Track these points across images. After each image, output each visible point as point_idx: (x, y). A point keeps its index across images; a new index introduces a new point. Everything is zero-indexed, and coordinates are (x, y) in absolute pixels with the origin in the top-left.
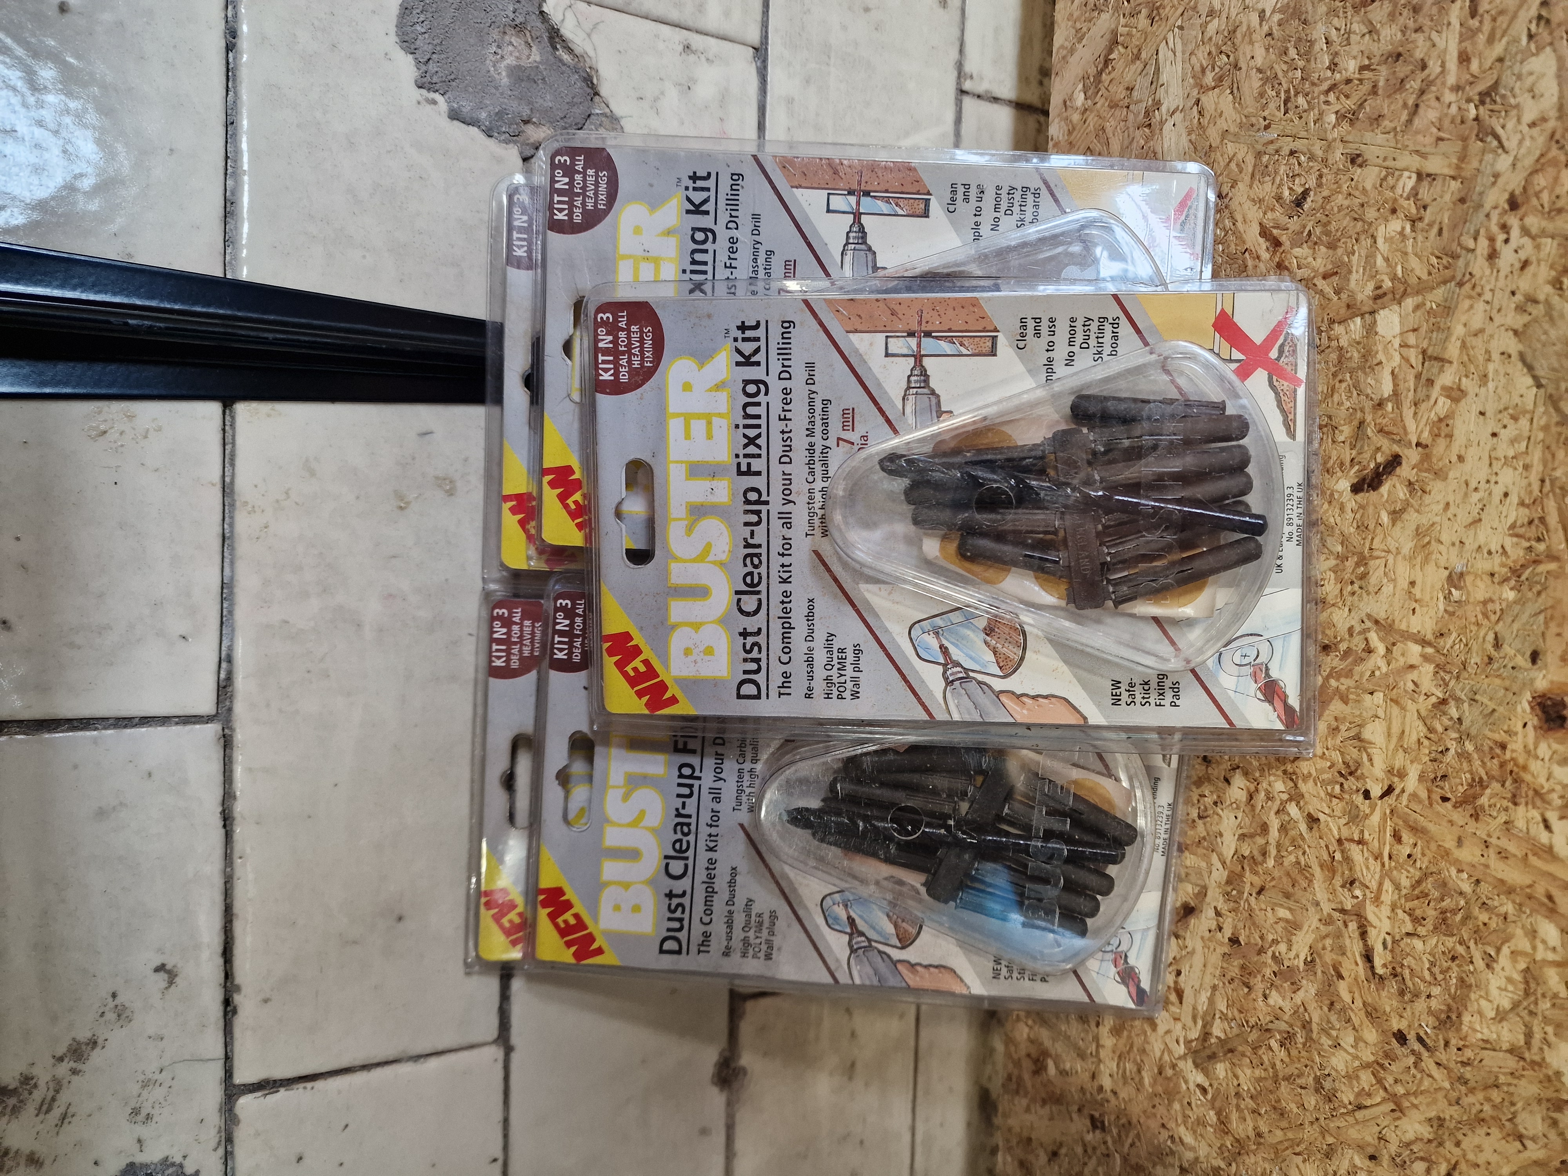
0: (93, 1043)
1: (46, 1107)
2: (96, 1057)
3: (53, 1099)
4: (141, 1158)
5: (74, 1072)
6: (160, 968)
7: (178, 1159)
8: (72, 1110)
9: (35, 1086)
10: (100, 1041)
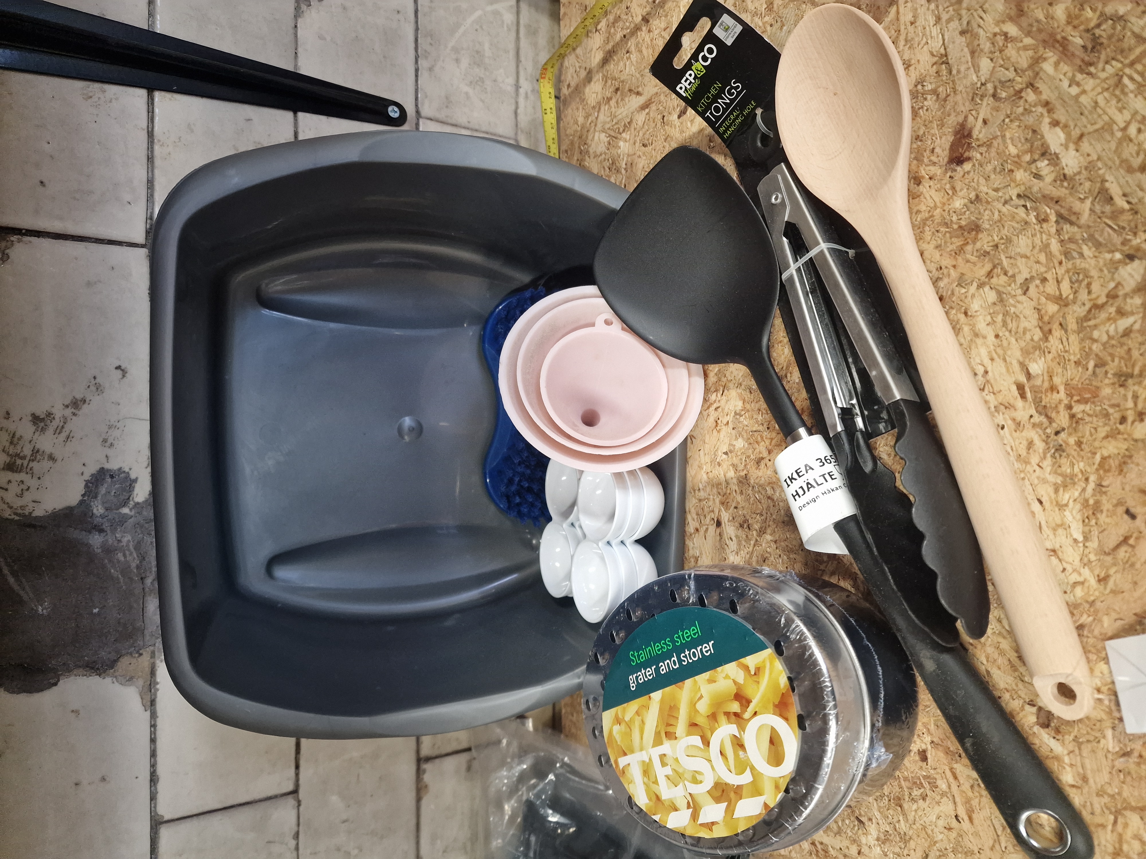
0: (84, 401)
1: (59, 430)
2: (85, 409)
3: (63, 427)
4: (107, 466)
5: (74, 414)
6: (118, 368)
7: (127, 470)
8: (71, 435)
9: (54, 418)
10: (87, 400)
